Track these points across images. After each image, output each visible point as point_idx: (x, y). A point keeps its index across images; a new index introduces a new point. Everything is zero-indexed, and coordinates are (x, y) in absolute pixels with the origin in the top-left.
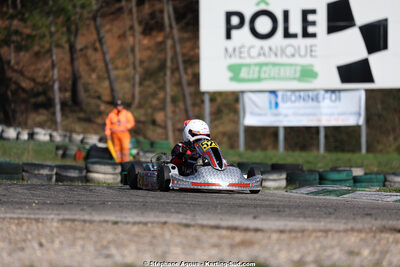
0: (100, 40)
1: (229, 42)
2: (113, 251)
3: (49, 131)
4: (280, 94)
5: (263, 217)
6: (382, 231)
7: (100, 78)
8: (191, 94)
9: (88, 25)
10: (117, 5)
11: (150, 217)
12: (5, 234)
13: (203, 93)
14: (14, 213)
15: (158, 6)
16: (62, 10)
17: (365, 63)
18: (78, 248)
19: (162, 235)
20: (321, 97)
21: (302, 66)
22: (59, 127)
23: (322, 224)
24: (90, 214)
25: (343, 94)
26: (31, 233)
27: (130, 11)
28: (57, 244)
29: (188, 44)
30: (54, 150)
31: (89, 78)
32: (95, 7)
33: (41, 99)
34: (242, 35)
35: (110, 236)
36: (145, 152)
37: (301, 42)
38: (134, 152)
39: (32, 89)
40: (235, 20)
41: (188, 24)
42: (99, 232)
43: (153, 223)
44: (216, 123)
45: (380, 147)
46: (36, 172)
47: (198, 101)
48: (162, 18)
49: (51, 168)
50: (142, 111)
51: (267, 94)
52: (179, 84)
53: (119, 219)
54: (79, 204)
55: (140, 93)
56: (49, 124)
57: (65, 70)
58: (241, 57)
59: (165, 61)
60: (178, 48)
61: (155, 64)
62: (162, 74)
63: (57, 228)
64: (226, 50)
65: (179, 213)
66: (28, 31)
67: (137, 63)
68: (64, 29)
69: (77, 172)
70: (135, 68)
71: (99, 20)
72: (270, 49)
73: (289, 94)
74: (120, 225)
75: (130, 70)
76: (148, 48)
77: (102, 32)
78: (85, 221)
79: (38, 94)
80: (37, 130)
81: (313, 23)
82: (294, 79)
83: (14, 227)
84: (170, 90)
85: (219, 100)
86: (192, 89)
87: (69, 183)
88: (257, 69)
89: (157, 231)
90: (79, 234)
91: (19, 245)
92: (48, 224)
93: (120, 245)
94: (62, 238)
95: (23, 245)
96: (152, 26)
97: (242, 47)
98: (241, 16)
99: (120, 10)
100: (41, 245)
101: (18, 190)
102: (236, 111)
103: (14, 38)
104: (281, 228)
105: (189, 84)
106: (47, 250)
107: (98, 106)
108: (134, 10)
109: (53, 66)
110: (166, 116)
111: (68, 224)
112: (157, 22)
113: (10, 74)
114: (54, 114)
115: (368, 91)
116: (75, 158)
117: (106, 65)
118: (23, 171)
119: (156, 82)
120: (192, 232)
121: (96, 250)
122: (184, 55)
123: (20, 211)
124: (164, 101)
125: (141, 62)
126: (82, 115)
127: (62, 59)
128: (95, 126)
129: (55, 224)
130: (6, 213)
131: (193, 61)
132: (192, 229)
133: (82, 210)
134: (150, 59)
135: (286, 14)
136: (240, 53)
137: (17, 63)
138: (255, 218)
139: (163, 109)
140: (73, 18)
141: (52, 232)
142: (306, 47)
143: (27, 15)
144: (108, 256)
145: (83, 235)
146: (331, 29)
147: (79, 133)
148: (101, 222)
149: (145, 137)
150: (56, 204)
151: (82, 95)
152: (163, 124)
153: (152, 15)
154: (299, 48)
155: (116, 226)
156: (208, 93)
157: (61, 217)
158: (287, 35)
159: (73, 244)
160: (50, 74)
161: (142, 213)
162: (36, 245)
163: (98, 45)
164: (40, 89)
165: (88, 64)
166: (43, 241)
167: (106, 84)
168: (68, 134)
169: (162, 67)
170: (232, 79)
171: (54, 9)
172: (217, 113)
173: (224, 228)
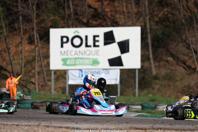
1: (62, 49)
4: (83, 71)
5: (80, 123)
6: (130, 129)
7: (7, 64)
8: (46, 71)
11: (32, 123)
13: (51, 70)
17: (119, 58)
19: (38, 130)
20: (101, 72)
21: (93, 59)
23: (105, 126)
24: (6, 122)
25: (110, 70)
29: (45, 50)
31: (3, 64)
34: (68, 46)
36: (26, 95)
37: (93, 49)
38: (22, 95)
40: (65, 40)
41: (45, 41)
42: (11, 129)
43: (33, 125)
44: (57, 83)
45: (126, 93)
47: (49, 74)
51: (78, 71)
52: (41, 66)
53: (19, 124)
54: (1, 118)
55: (25, 70)
58: (67, 55)
59: (35, 56)
60: (41, 50)
61: (31, 58)
62: (34, 62)
64: (61, 52)
65: (44, 121)
67: (23, 58)
70: (22, 60)
72: (80, 52)
73: (87, 71)
74: (19, 126)
75: (20, 60)
76: (28, 51)
78: (4, 125)
81: (98, 41)
82: (90, 64)
84: (37, 69)
85: (58, 73)
86: (46, 69)
88: (74, 60)
89: (36, 129)
96: (31, 41)
97: (68, 51)
98: (67, 38)
102: (65, 78)
104: (88, 127)
105: (45, 66)
110: (35, 80)
115: (121, 70)
117: (10, 58)
119: (31, 66)
120: (50, 129)
122: (43, 54)
124: (34, 74)
125: (25, 57)
131: (47, 56)
133: (3, 120)
134: (29, 56)
135: (86, 37)
136: (67, 53)
138: (76, 123)
139: (34, 77)
146: (105, 44)
148: (11, 125)
152: (34, 83)
153: (30, 38)
154: (92, 51)
156: (53, 70)
158: (87, 46)
161: (28, 121)
163: (6, 50)
165: (2, 58)
167: (10, 66)
169: (34, 59)
170: (63, 64)
172: (57, 79)
173: (63, 128)
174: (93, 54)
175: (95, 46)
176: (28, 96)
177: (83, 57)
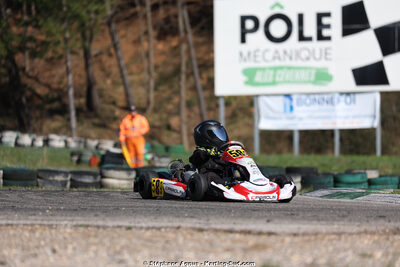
0: (115, 46)
1: (243, 46)
2: (126, 256)
3: (64, 137)
4: (295, 97)
5: (276, 221)
6: (395, 234)
7: (114, 83)
8: (206, 99)
9: (103, 31)
10: (132, 11)
11: (164, 222)
12: (18, 241)
13: (218, 98)
14: (27, 219)
15: (172, 11)
16: (77, 17)
17: (380, 66)
18: (92, 254)
19: (176, 240)
20: (336, 100)
21: (317, 69)
22: (74, 132)
23: (335, 227)
24: (104, 219)
25: (358, 97)
26: (44, 239)
27: (145, 16)
28: (70, 250)
29: (203, 49)
30: (68, 155)
31: (104, 84)
32: (109, 12)
33: (56, 105)
34: (257, 39)
35: (123, 242)
36: (160, 157)
37: (316, 45)
38: (149, 157)
39: (47, 96)
40: (250, 24)
41: (203, 28)
42: (113, 238)
43: (166, 228)
44: (231, 127)
45: (395, 149)
46: (51, 178)
47: (213, 105)
48: (177, 23)
49: (66, 174)
50: (156, 116)
51: (281, 98)
52: (194, 88)
53: (132, 225)
54: (93, 210)
55: (156, 98)
56: (64, 130)
57: (80, 76)
58: (255, 61)
59: (180, 65)
60: (193, 52)
61: (170, 69)
62: (176, 79)
63: (70, 234)
64: (241, 54)
65: (192, 217)
66: (42, 38)
67: (152, 68)
68: (79, 35)
69: (91, 177)
70: (149, 73)
71: (114, 26)
72: (285, 52)
73: (304, 97)
74: (134, 230)
75: (145, 76)
76: (163, 53)
77: (117, 37)
78: (98, 227)
79: (52, 101)
80: (52, 136)
81: (328, 26)
82: (309, 82)
83: (27, 234)
84: (185, 95)
85: (234, 104)
86: (207, 93)
87: (84, 189)
89: (171, 235)
90: (92, 240)
91: (32, 252)
92: (62, 230)
93: (133, 250)
94: (75, 244)
95: (37, 251)
96: (166, 31)
97: (257, 50)
98: (255, 20)
99: (135, 15)
100: (54, 251)
101: (32, 196)
102: (251, 115)
103: (29, 45)
104: (295, 231)
105: (204, 88)
106: (61, 256)
107: (113, 112)
108: (149, 15)
109: (68, 72)
110: (181, 120)
111: (81, 229)
112: (171, 28)
113: (24, 80)
114: (69, 120)
115: (383, 94)
116: (90, 163)
117: (121, 71)
118: (38, 177)
119: (171, 87)
120: (206, 236)
121: (108, 255)
122: (198, 59)
123: (33, 217)
124: (178, 106)
125: (156, 67)
126: (96, 121)
127: (77, 66)
128: (109, 132)
129: (69, 230)
130: (19, 219)
131: (208, 65)
132: (205, 233)
133: (96, 215)
134: (165, 63)
135: (301, 17)
136: (255, 56)
137: (32, 69)
138: (268, 221)
139: (178, 113)
140: (87, 24)
141: (65, 238)
142: (321, 50)
143: (41, 23)
144: (121, 262)
145: (96, 240)
146: (346, 32)
147: (93, 139)
148: (114, 227)
149: (160, 142)
150: (70, 210)
151: (97, 100)
152: (177, 129)
153: (167, 20)
154: (314, 51)
155: (129, 231)
156: (223, 97)
157: (74, 223)
158: (302, 38)
159: (86, 250)
160: (65, 80)
161: (156, 218)
162: (49, 252)
163: (112, 51)
164: (56, 95)
165: (103, 69)
166: (56, 247)
167: (121, 89)
168: (83, 140)
169: (177, 72)
170: (247, 83)
171: (69, 14)
172: (232, 117)
173: (237, 232)
174: (317, 56)
175: (320, 37)
176: (163, 160)
177: (294, 63)
